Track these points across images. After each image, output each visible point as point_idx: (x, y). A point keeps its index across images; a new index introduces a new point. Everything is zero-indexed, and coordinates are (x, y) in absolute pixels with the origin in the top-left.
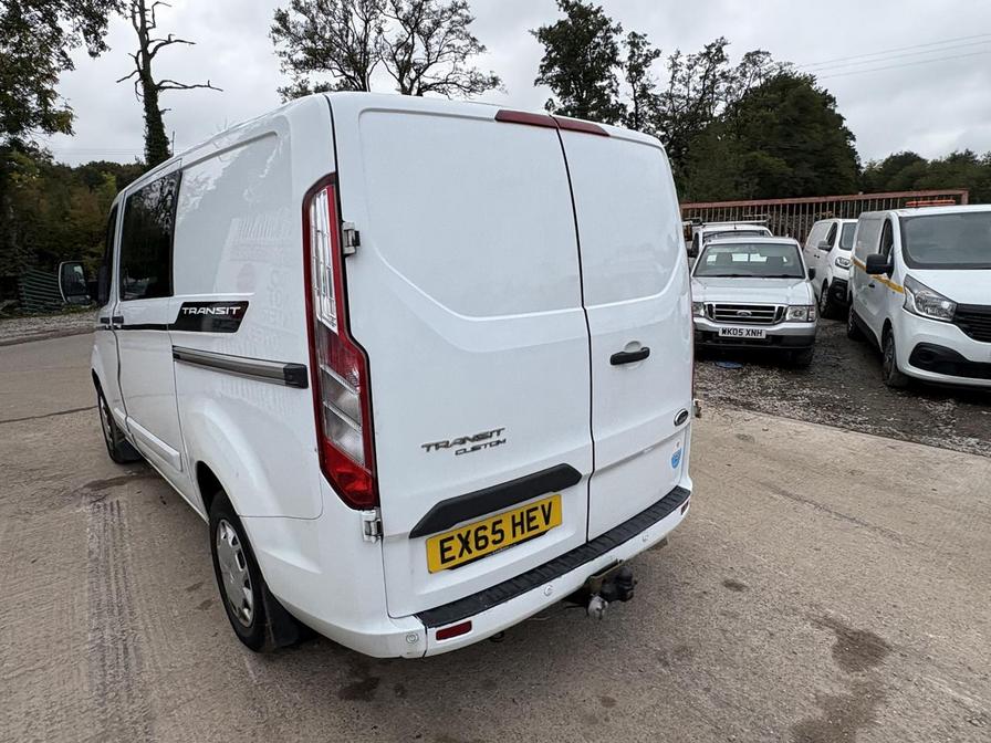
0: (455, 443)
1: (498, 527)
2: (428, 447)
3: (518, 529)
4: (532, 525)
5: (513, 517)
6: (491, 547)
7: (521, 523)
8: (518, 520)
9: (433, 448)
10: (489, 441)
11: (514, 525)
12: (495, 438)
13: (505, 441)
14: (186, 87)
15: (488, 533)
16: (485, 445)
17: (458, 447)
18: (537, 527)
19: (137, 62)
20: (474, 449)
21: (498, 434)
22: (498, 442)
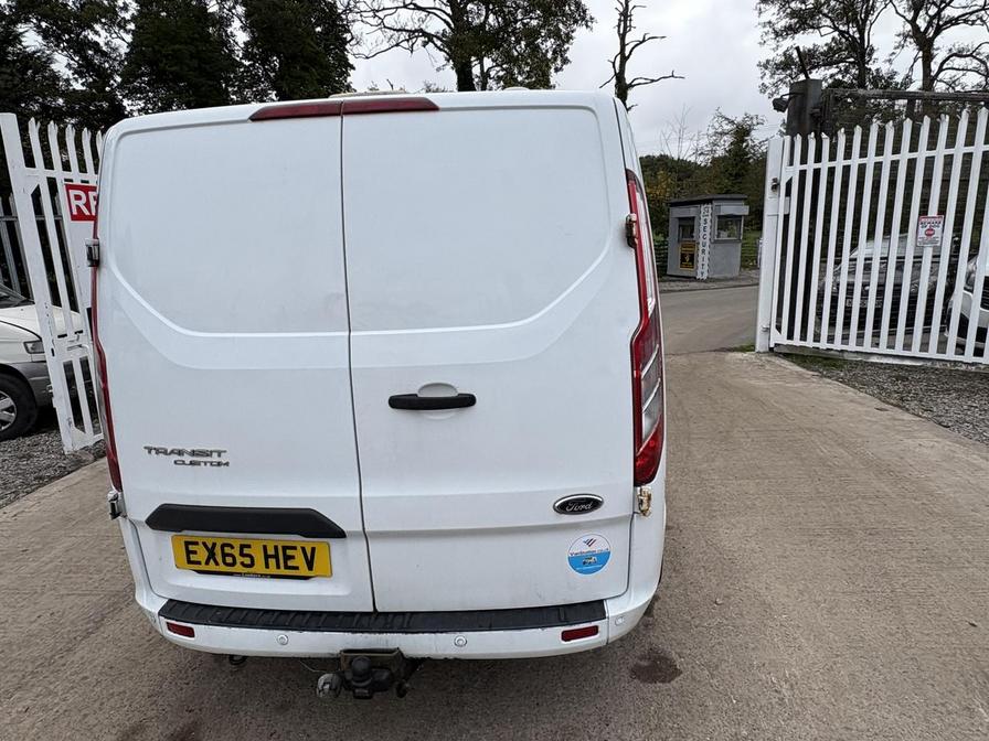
0: (172, 452)
1: (246, 551)
2: (150, 450)
3: (272, 562)
4: (290, 563)
5: (265, 548)
6: (238, 568)
7: (276, 556)
8: (271, 551)
9: (153, 452)
10: (208, 459)
11: (267, 557)
12: (215, 458)
13: (227, 464)
14: (653, 81)
15: (236, 552)
16: (205, 463)
17: (177, 457)
18: (297, 568)
19: (614, 67)
20: (192, 463)
21: (219, 456)
22: (219, 464)
